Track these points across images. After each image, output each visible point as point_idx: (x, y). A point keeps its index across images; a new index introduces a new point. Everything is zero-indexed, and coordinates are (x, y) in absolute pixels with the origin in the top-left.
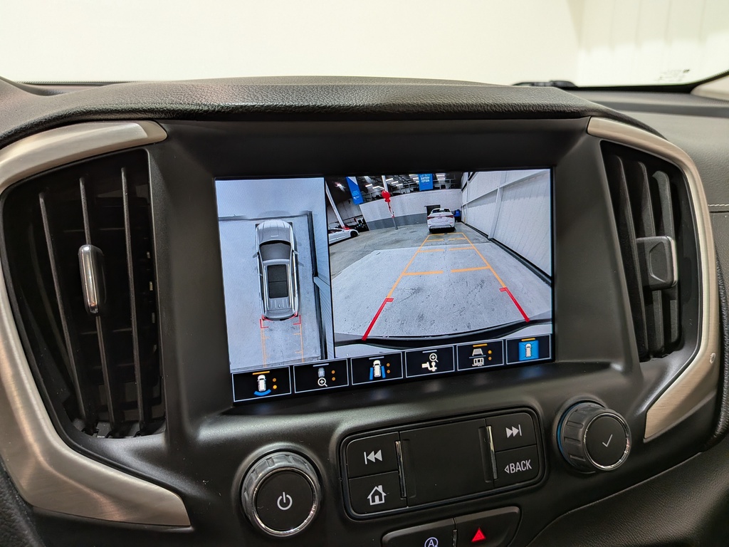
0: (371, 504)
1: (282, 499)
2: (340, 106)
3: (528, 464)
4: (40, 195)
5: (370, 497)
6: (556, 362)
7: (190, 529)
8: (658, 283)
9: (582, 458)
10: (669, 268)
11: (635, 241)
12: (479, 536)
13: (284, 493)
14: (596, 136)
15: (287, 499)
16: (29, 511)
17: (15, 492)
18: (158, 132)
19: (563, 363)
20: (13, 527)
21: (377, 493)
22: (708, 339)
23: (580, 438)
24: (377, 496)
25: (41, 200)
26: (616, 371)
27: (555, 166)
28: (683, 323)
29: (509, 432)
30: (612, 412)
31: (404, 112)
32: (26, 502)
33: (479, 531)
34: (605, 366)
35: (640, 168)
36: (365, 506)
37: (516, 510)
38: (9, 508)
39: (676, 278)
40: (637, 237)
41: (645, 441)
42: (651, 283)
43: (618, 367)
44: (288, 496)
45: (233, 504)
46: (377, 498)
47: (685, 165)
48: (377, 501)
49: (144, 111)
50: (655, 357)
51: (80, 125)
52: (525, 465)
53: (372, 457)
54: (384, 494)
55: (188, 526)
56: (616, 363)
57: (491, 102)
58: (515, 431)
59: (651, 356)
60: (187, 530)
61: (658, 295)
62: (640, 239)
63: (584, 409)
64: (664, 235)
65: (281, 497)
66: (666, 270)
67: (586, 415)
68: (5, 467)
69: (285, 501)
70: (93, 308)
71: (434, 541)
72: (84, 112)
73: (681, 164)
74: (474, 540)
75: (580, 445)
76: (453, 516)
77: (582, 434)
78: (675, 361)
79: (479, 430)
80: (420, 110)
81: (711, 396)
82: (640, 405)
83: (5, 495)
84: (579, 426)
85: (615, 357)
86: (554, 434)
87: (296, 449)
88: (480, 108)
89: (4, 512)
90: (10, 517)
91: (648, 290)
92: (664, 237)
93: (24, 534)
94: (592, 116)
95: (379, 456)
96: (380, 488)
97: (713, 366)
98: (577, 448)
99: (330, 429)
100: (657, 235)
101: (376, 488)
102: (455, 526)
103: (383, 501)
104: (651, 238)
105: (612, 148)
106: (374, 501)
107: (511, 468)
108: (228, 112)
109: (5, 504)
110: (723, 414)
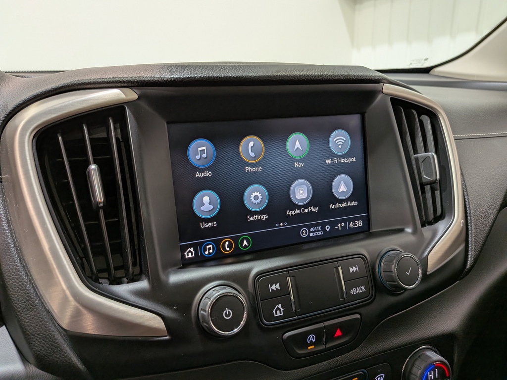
0: (275, 316)
1: (226, 313)
2: (246, 77)
3: (363, 288)
4: (58, 135)
5: (274, 311)
6: (371, 231)
7: (167, 337)
8: (427, 181)
9: (395, 282)
10: (434, 171)
11: (413, 156)
12: (338, 333)
13: (227, 309)
14: (387, 94)
15: (229, 312)
16: (65, 333)
17: (55, 322)
18: (132, 95)
19: (375, 231)
20: (57, 343)
21: (278, 309)
22: (458, 212)
23: (393, 270)
24: (278, 311)
25: (60, 138)
26: (409, 233)
27: (365, 112)
28: (443, 204)
29: (351, 270)
30: (410, 255)
31: (282, 80)
32: (62, 328)
33: (338, 330)
34: (401, 231)
35: (413, 113)
36: (271, 317)
37: (358, 316)
38: (53, 331)
39: (438, 177)
40: (414, 154)
41: (428, 273)
42: (424, 181)
43: (409, 230)
44: (229, 310)
45: (193, 320)
46: (278, 312)
47: (438, 110)
48: (279, 314)
49: (124, 82)
50: (428, 225)
51: (77, 92)
52: (362, 289)
53: (274, 287)
54: (282, 310)
55: (166, 336)
56: (408, 227)
57: (331, 74)
58: (355, 269)
59: (426, 225)
60: (166, 339)
61: (428, 188)
62: (416, 155)
63: (393, 254)
64: (429, 152)
65: (225, 311)
66: (433, 173)
67: (395, 257)
68: (47, 306)
69: (228, 314)
70: (100, 203)
71: (313, 337)
72: (80, 84)
73: (435, 110)
74: (336, 335)
75: (394, 274)
76: (323, 322)
77: (394, 268)
78: (441, 226)
79: (334, 269)
80: (292, 78)
81: (462, 247)
82: (423, 252)
83: (49, 324)
84: (391, 263)
85: (407, 225)
86: (377, 270)
87: (228, 284)
88: (325, 77)
89: (50, 334)
90: (54, 337)
91: (423, 185)
92: (430, 153)
93: (64, 347)
94: (384, 83)
95: (278, 286)
96: (280, 306)
97: (463, 227)
98: (392, 276)
99: (249, 271)
100: (425, 152)
101: (277, 306)
102: (325, 327)
103: (282, 314)
104: (422, 154)
105: (397, 102)
106: (276, 314)
107: (354, 291)
108: (180, 81)
109: (50, 329)
110: (470, 256)
